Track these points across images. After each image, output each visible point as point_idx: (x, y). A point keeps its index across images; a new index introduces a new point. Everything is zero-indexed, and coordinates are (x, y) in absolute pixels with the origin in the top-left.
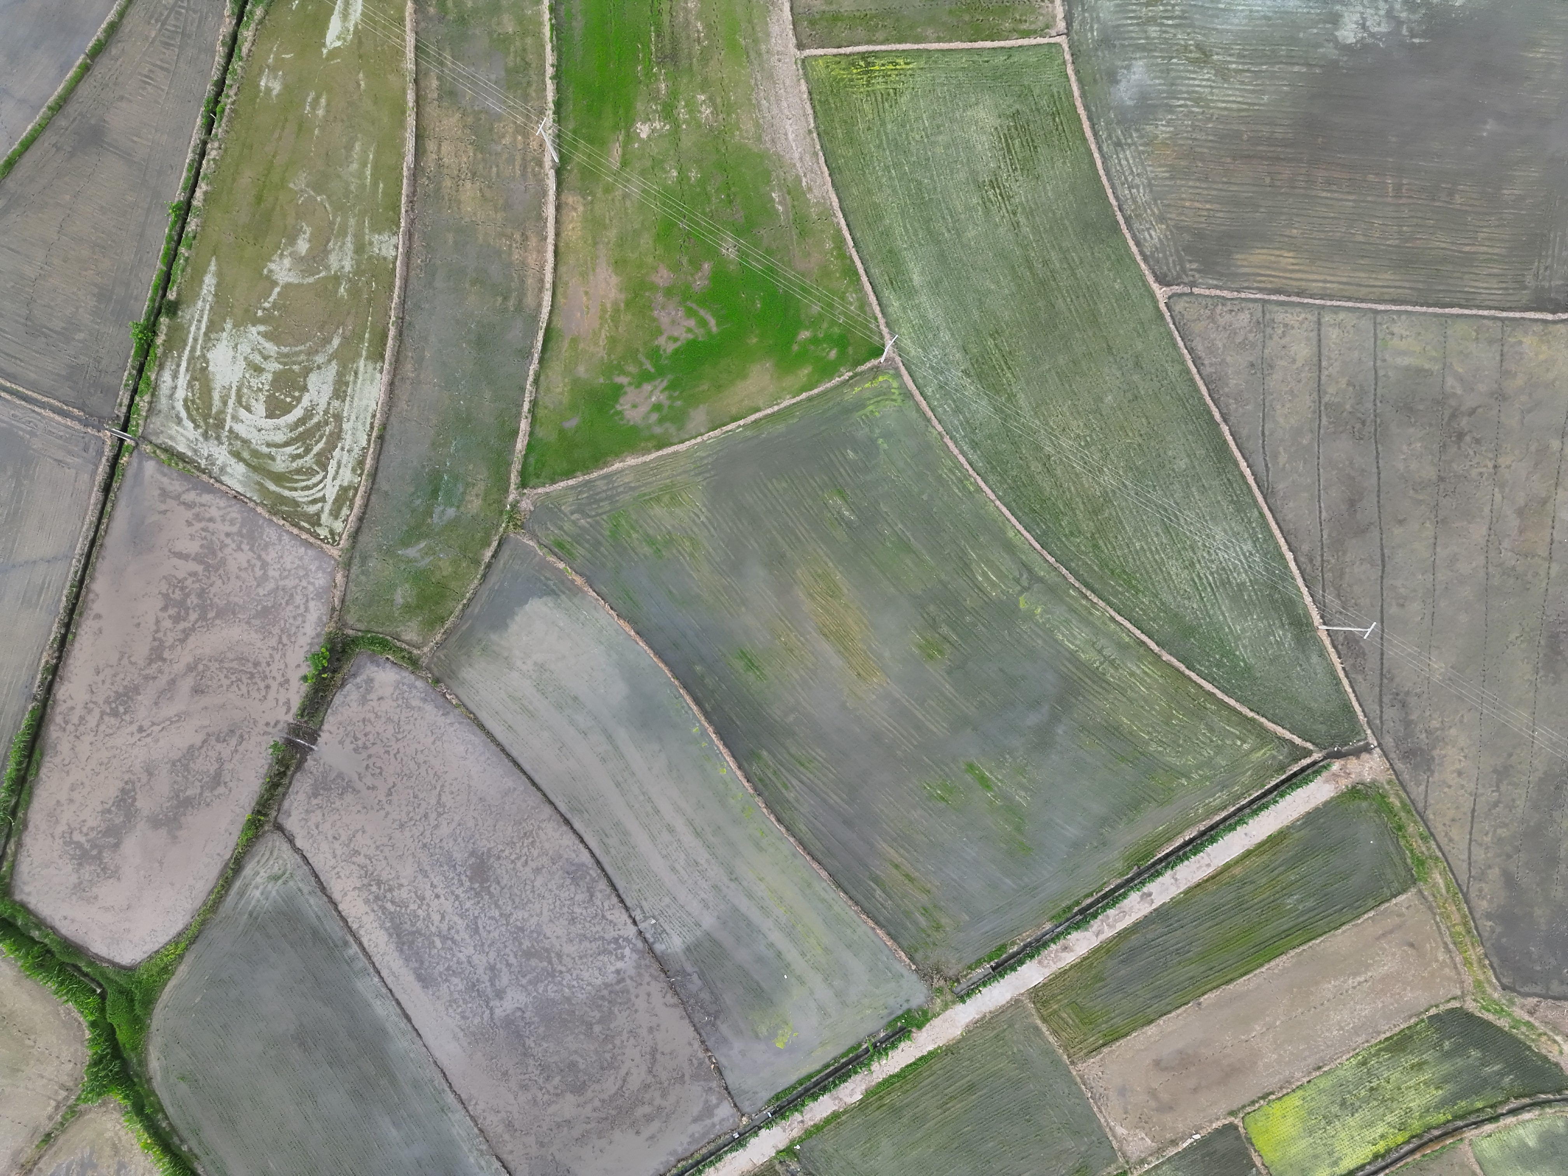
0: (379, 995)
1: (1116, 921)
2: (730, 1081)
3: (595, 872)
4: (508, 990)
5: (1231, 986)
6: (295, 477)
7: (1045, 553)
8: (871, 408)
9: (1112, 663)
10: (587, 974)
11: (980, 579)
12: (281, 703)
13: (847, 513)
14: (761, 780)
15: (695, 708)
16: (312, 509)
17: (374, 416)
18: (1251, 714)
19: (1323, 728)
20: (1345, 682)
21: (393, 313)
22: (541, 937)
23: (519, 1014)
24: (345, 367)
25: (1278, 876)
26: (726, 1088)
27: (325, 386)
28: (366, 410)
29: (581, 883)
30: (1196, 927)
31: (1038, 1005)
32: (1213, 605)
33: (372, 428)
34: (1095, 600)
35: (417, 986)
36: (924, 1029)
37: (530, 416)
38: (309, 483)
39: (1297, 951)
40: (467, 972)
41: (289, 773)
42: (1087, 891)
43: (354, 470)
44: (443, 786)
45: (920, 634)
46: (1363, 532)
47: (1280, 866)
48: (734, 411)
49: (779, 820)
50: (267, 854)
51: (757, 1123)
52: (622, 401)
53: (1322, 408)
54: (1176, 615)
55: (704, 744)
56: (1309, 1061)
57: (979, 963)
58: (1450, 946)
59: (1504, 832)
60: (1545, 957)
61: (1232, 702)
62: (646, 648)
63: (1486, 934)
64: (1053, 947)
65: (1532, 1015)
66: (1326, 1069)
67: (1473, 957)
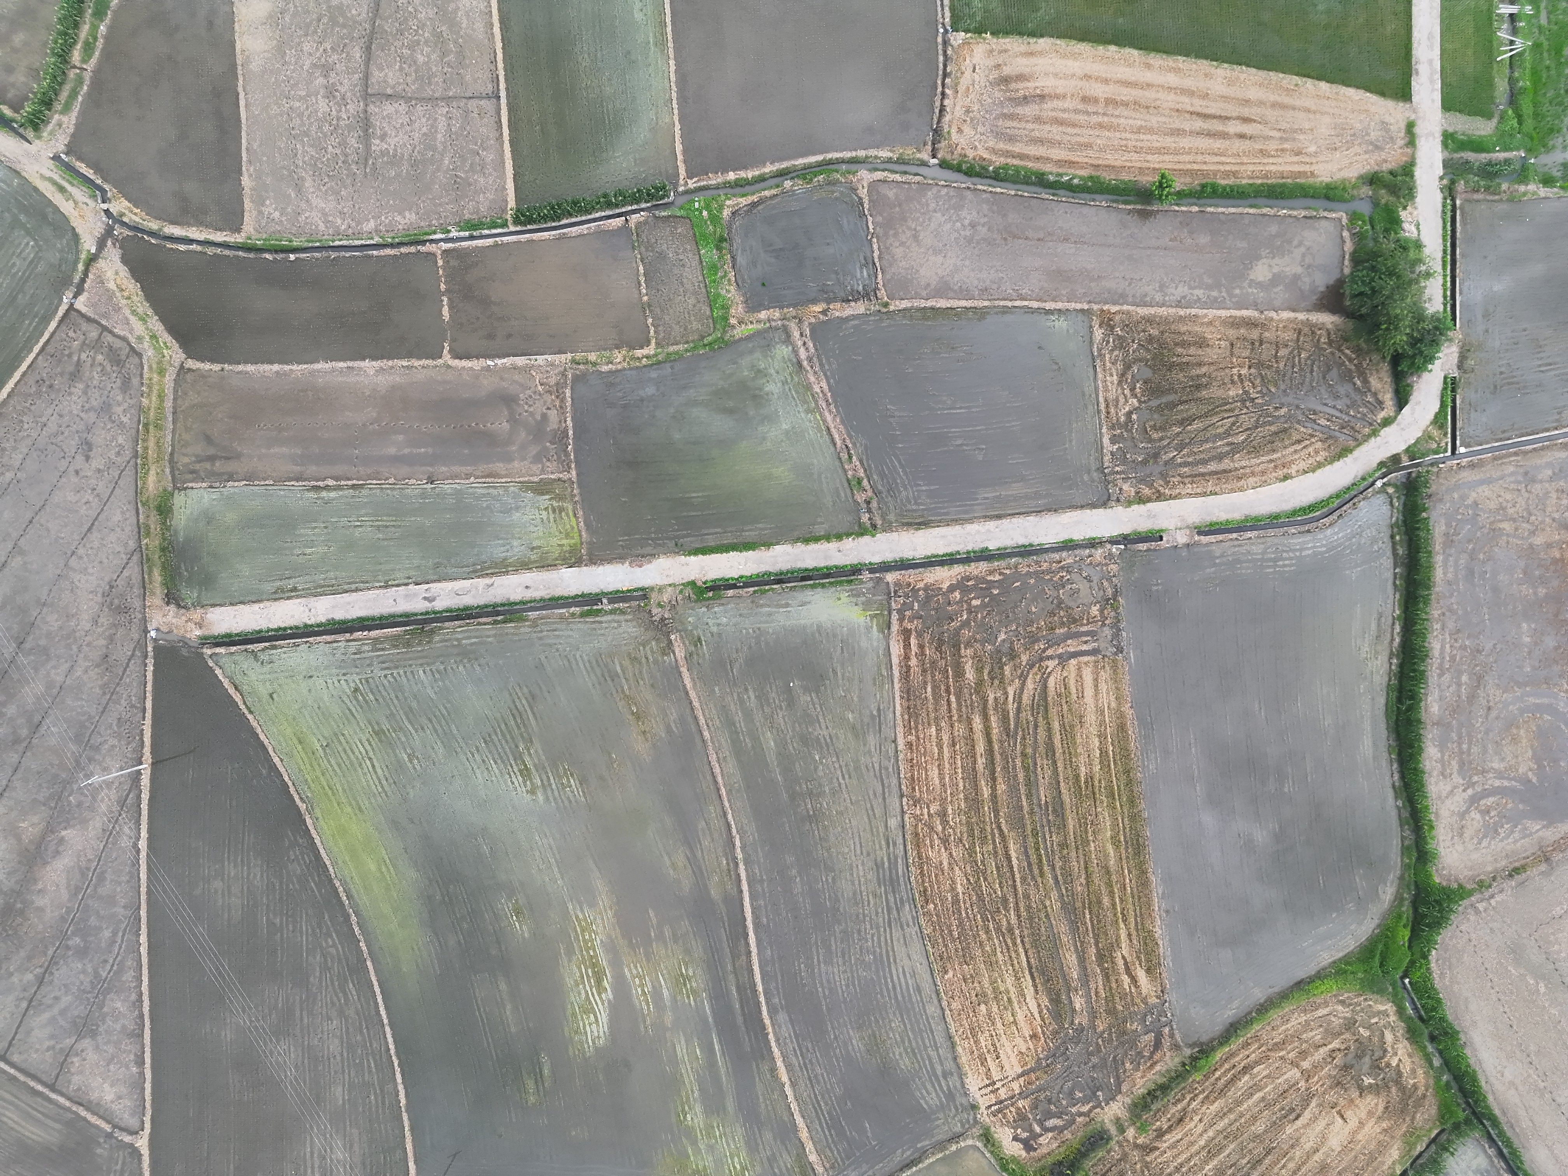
1: (468, 590)
7: (366, 954)
14: (728, 870)
20: (149, 705)
36: (691, 579)
42: (481, 629)
51: (880, 569)
55: (764, 931)
57: (612, 612)
58: (170, 419)
59: (71, 497)
60: (88, 364)
61: (262, 737)
62: (773, 1044)
63: (133, 411)
64: (537, 594)
65: (127, 319)
66: (342, 364)
67: (154, 399)
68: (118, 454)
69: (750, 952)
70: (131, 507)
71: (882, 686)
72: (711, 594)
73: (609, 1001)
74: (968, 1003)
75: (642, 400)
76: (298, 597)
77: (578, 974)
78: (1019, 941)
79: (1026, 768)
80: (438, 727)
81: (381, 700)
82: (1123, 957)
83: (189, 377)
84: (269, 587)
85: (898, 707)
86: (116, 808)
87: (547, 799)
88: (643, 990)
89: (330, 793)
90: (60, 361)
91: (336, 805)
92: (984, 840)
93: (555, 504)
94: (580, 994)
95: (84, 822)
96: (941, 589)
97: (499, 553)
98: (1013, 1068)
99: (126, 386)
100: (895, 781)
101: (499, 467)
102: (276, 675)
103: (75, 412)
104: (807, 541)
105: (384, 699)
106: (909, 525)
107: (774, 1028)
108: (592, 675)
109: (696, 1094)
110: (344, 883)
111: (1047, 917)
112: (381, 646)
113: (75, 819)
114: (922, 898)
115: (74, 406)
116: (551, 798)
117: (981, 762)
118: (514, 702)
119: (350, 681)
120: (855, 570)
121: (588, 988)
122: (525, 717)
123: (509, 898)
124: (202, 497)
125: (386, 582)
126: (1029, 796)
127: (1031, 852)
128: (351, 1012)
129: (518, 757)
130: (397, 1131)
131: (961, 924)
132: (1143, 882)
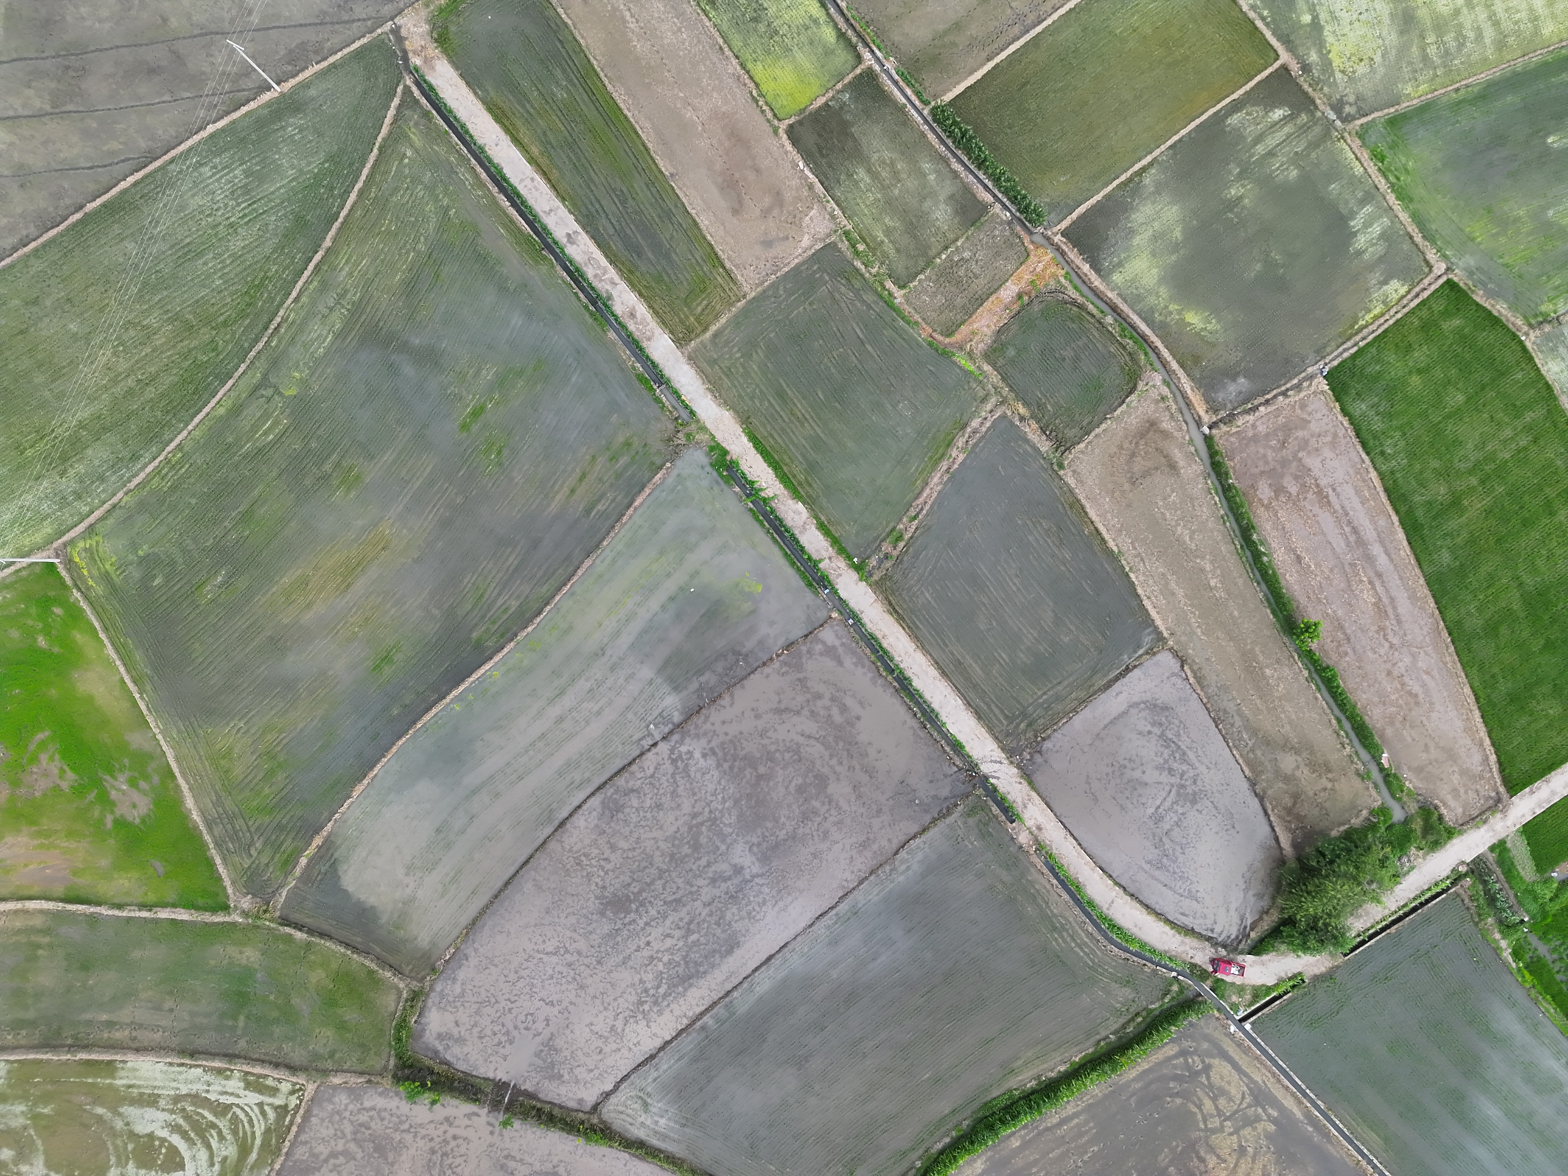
0: (751, 990)
1: (599, 267)
2: (801, 633)
3: (609, 791)
4: (733, 862)
5: (650, 146)
6: (241, 1135)
7: (237, 375)
8: (108, 567)
9: (342, 296)
10: (710, 785)
11: (271, 437)
12: (469, 1123)
13: (220, 579)
14: (502, 636)
15: (434, 711)
16: (271, 1115)
17: (171, 1064)
18: (375, 151)
19: (381, 78)
20: (331, 60)
21: (64, 1058)
22: (678, 835)
23: (755, 849)
24: (124, 1099)
25: (535, 109)
26: (806, 636)
27: (146, 1116)
28: (166, 1072)
29: (621, 803)
30: (596, 186)
31: (693, 336)
32: (271, 201)
33: (182, 1065)
34: (278, 319)
35: (738, 953)
36: (728, 448)
37: (155, 909)
38: (245, 1120)
39: (606, 82)
40: (720, 905)
41: (539, 1105)
42: (573, 298)
43: (227, 1078)
44: (538, 951)
45: (335, 491)
46: (178, 57)
47: (524, 107)
48: (126, 704)
49: (540, 613)
50: (623, 1116)
51: (837, 603)
52: (131, 819)
53: (57, 111)
54: (285, 236)
55: (471, 697)
56: (715, 59)
72: (725, 473)
104: (821, 527)
106: (890, 603)
110: (285, 318)
120: (823, 582)
130: (101, 498)
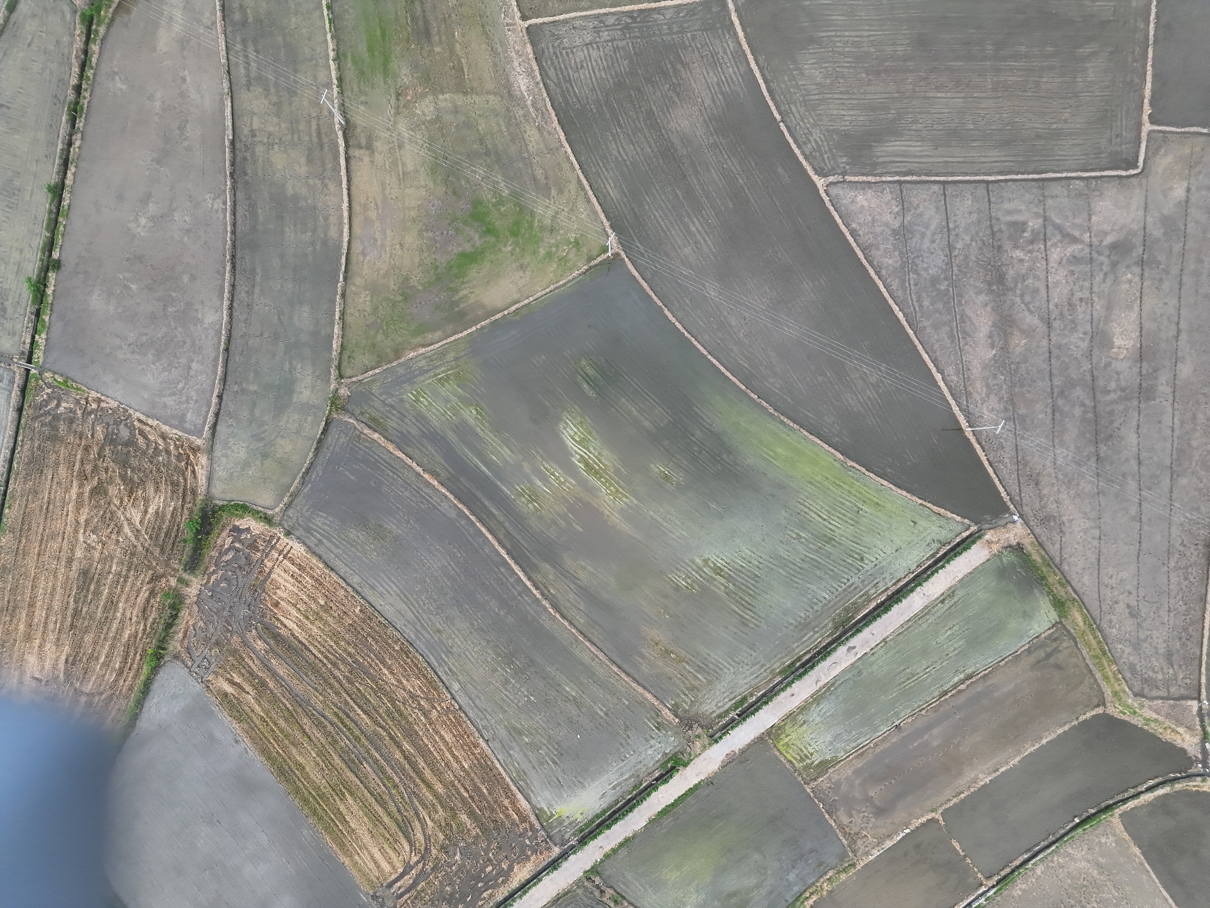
1: (828, 671)
7: (749, 392)
15: (490, 536)
17: (220, 333)
18: (920, 501)
20: (990, 470)
33: (219, 342)
36: (689, 767)
37: (341, 322)
41: (180, 615)
42: (806, 650)
43: (209, 376)
50: (168, 678)
51: (567, 851)
53: (953, 260)
55: (499, 564)
57: (727, 712)
58: (1091, 666)
59: (1124, 575)
60: (1165, 668)
61: (904, 493)
62: (447, 494)
63: (1118, 655)
64: (783, 695)
65: (1158, 714)
66: (1003, 770)
67: (1110, 673)
68: (1110, 621)
69: (499, 543)
70: (1081, 591)
71: (518, 773)
72: (669, 765)
73: (572, 456)
74: (334, 599)
75: (793, 867)
76: (937, 598)
77: (603, 461)
78: (325, 661)
79: (390, 778)
80: (793, 567)
81: (842, 563)
82: (248, 693)
83: (1096, 701)
84: (960, 593)
85: (498, 766)
86: (970, 389)
87: (693, 562)
88: (555, 476)
89: (837, 482)
90: (1185, 658)
91: (829, 476)
92: (389, 713)
93: (808, 761)
94: (595, 449)
95: (985, 367)
96: (518, 863)
97: (825, 706)
98: (278, 576)
99: (1132, 668)
100: (471, 715)
101: (859, 764)
102: (920, 538)
103: (1155, 632)
104: (627, 840)
105: (839, 564)
106: (565, 894)
107: (453, 503)
108: (714, 661)
109: (478, 429)
110: (792, 429)
111: (316, 689)
112: (864, 598)
113: (992, 366)
114: (406, 650)
115: (1158, 635)
116: (691, 564)
117: (422, 764)
118: (754, 613)
119: (869, 563)
120: (583, 841)
121: (591, 456)
122: (741, 607)
123: (678, 483)
124: (1039, 627)
125: (886, 643)
126: (376, 761)
127: (352, 725)
128: (735, 348)
129: (729, 578)
130: (658, 289)
131: (370, 649)
132: (264, 751)
